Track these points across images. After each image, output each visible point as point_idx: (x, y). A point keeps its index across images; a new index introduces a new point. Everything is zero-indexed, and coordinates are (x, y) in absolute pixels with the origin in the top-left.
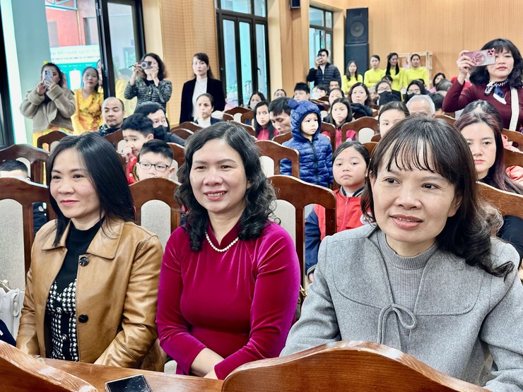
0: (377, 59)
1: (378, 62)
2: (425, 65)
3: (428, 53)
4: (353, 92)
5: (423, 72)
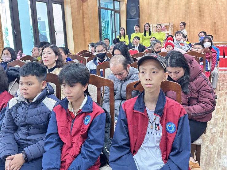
0: (138, 27)
3: (170, 24)
5: (163, 34)
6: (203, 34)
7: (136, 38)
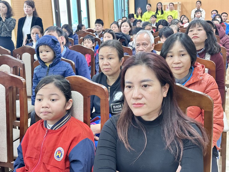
0: (150, 6)
1: (150, 8)
2: (177, 9)
3: (178, 3)
4: (122, 26)
5: (175, 13)
6: (215, 12)
7: (154, 17)
